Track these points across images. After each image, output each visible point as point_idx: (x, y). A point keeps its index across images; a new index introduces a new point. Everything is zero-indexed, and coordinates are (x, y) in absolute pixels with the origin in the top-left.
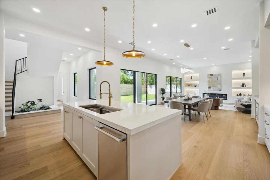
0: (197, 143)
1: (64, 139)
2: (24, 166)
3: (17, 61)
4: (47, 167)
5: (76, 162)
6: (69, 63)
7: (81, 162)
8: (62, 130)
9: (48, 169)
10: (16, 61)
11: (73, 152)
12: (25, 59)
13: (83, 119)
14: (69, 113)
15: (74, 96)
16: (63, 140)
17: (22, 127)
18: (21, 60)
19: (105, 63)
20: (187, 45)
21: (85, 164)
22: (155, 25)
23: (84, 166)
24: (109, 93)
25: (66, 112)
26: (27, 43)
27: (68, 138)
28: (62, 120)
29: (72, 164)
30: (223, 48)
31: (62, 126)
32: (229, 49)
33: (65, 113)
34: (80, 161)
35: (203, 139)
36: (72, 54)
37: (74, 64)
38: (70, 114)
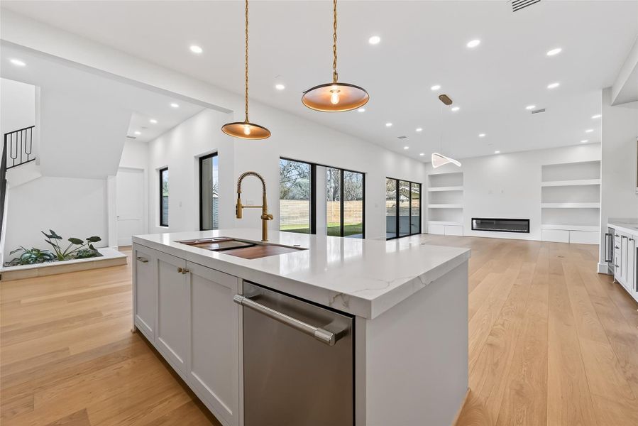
0: (491, 334)
1: (137, 331)
2: (15, 413)
3: (9, 136)
4: (85, 411)
5: (171, 395)
6: (148, 144)
7: (187, 396)
8: (131, 307)
9: (89, 418)
10: (6, 135)
11: (162, 366)
12: (29, 130)
13: (191, 273)
14: (149, 263)
15: (161, 224)
16: (134, 333)
17: (20, 301)
18: (19, 133)
19: (247, 129)
20: (446, 100)
21: (196, 401)
22: (375, 40)
23: (196, 408)
24: (262, 205)
25: (140, 259)
26: (33, 87)
27: (148, 329)
28: (131, 282)
29: (161, 403)
30: (531, 107)
31: (129, 297)
32: (543, 110)
33: (138, 261)
34: (185, 393)
35: (503, 325)
36: (154, 121)
37: (159, 146)
38: (153, 264)
